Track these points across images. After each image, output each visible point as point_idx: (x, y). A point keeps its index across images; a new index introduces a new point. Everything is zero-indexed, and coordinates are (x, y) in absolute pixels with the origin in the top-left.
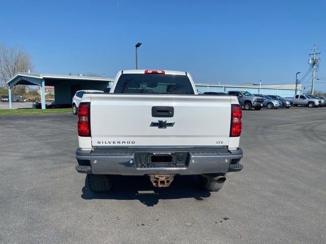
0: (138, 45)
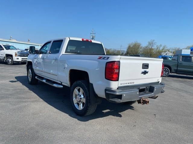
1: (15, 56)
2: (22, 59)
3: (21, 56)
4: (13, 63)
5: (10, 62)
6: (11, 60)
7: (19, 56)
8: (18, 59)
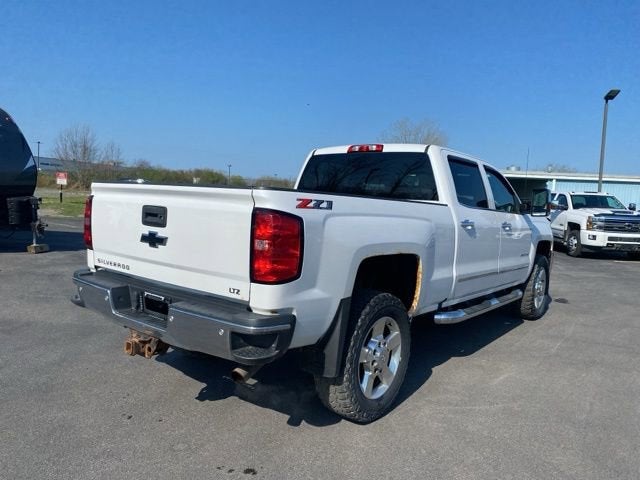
0: (610, 96)
1: (588, 229)
2: (610, 239)
3: (607, 229)
4: (579, 253)
5: (574, 247)
6: (575, 242)
7: (600, 228)
8: (594, 237)
